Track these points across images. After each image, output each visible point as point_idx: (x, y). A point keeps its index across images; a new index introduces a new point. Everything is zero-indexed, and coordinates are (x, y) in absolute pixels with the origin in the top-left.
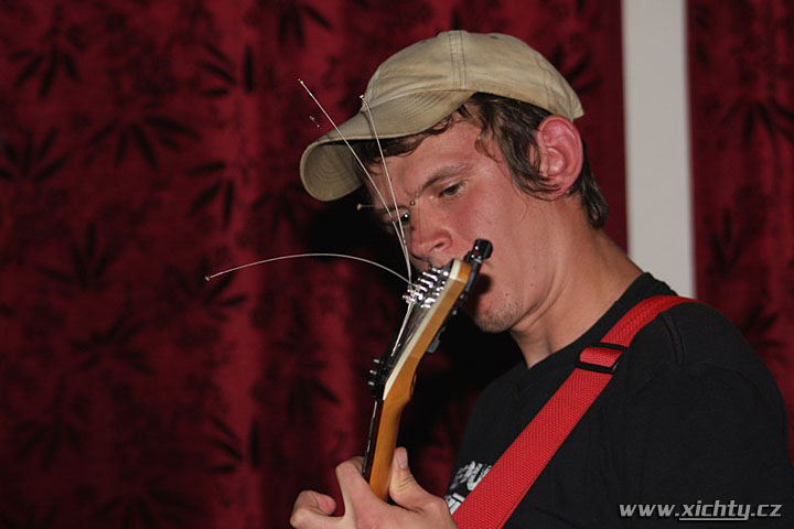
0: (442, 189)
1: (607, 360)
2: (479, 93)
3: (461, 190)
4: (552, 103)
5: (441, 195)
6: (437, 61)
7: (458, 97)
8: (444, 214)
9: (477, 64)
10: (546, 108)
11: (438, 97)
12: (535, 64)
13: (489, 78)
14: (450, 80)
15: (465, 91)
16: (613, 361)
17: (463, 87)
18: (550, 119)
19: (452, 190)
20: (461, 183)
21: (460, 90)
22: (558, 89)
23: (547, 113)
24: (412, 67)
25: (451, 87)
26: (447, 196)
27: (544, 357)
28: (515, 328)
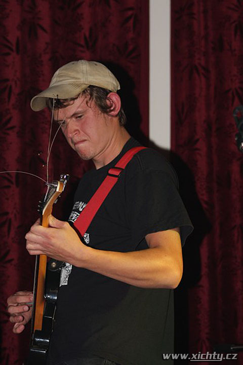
0: (77, 116)
1: (117, 173)
2: (91, 85)
3: (82, 117)
4: (113, 88)
5: (76, 118)
6: (78, 72)
7: (84, 87)
8: (77, 123)
9: (91, 75)
10: (110, 90)
11: (78, 86)
12: (108, 75)
13: (94, 80)
14: (82, 80)
15: (87, 84)
16: (119, 173)
17: (86, 83)
18: (111, 93)
19: (80, 117)
20: (83, 115)
21: (85, 84)
22: (114, 83)
23: (111, 91)
24: (69, 73)
25: (82, 83)
26: (78, 119)
27: (102, 166)
28: (95, 158)
